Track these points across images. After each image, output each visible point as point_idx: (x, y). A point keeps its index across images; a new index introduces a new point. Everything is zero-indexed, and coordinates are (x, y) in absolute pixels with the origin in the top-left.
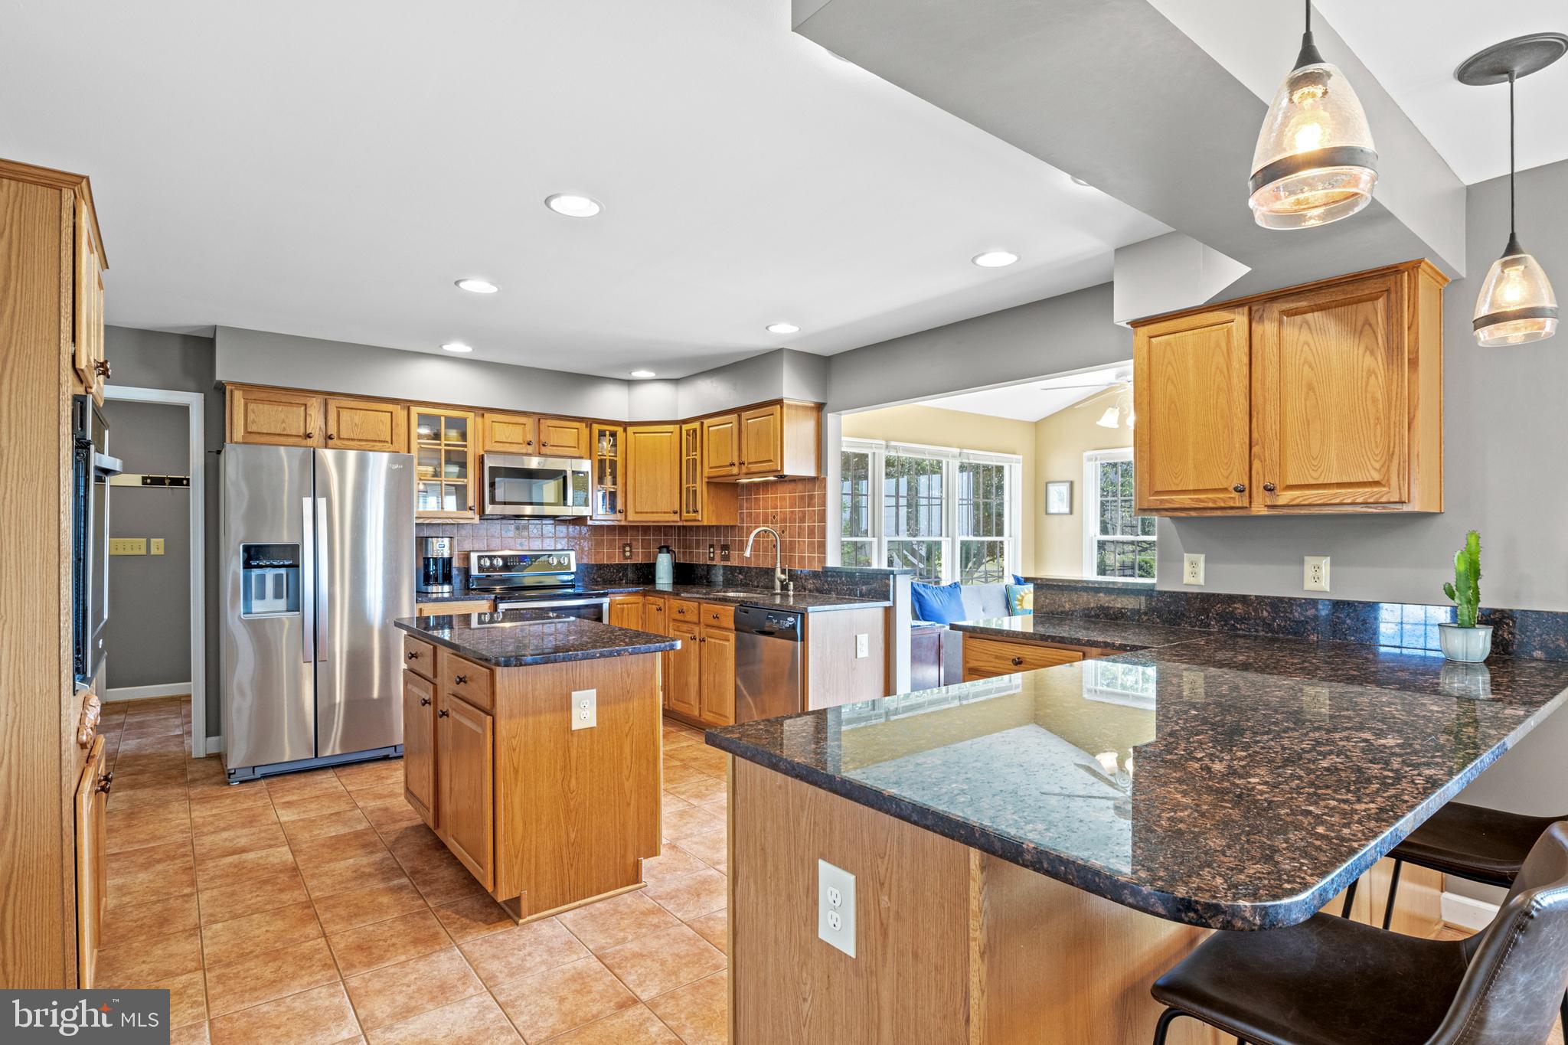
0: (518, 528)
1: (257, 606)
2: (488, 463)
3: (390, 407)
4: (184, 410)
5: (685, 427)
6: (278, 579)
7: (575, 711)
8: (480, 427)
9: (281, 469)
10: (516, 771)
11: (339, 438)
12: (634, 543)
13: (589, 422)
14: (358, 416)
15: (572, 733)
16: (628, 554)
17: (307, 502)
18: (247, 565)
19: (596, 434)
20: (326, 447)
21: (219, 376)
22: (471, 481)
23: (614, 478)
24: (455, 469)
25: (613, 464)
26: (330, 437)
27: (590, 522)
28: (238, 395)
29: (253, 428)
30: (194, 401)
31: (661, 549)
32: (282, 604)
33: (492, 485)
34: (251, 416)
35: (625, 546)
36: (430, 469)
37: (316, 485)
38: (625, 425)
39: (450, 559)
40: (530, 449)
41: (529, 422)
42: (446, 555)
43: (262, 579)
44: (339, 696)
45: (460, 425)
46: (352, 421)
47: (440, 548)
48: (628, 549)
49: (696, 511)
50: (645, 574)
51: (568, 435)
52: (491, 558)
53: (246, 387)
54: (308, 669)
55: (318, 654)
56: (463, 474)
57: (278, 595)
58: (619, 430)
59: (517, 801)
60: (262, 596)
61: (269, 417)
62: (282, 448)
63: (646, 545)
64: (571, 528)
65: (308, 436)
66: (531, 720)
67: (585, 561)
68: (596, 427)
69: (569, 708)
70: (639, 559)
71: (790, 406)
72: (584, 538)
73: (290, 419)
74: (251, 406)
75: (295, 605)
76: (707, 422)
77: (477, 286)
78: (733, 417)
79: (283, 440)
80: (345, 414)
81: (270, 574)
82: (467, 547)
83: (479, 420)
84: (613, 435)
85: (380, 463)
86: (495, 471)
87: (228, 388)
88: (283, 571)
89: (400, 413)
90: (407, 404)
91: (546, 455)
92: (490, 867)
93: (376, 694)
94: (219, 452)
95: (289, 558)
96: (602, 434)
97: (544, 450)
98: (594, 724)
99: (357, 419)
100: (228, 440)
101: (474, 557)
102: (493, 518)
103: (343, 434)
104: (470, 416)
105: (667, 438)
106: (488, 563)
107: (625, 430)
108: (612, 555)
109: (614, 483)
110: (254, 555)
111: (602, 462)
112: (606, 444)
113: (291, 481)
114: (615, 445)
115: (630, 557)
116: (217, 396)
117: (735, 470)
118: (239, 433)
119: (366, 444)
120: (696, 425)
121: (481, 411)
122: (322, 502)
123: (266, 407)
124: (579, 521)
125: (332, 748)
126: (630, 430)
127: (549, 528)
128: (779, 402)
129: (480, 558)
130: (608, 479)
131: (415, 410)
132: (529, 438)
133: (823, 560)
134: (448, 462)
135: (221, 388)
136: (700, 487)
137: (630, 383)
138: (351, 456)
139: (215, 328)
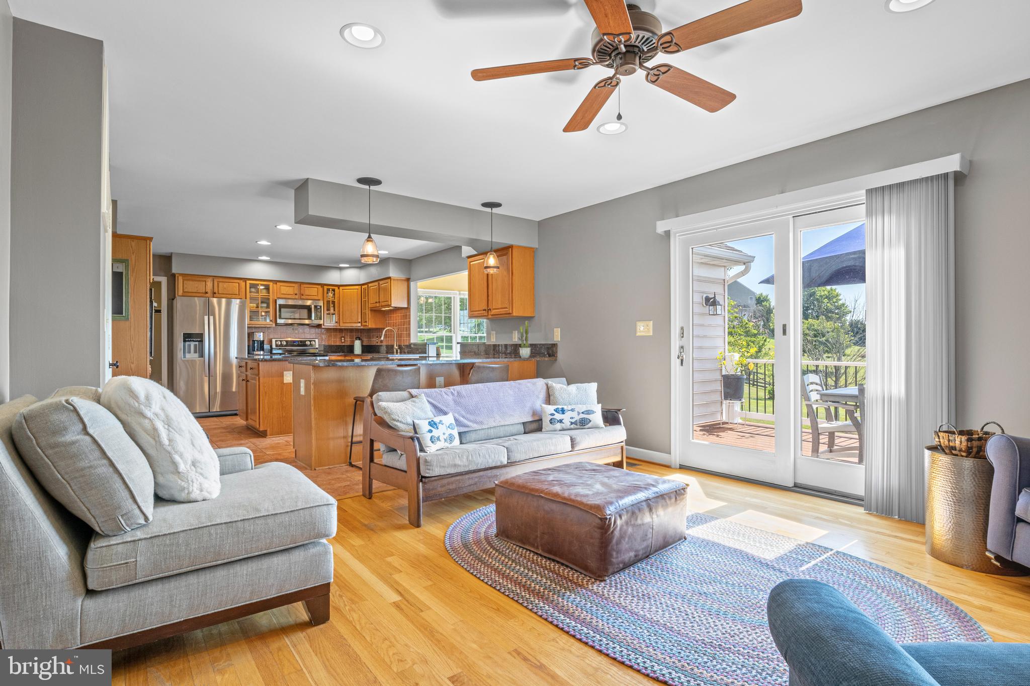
0: (293, 329)
1: (188, 356)
2: (278, 303)
3: (238, 281)
4: (159, 283)
5: (363, 287)
6: (195, 346)
7: (285, 377)
8: (275, 288)
9: (196, 305)
10: (266, 393)
11: (218, 293)
12: (346, 336)
13: (323, 285)
14: (226, 285)
15: (284, 384)
16: (343, 341)
17: (206, 318)
18: (185, 341)
19: (325, 290)
20: (214, 297)
21: (174, 271)
22: (271, 310)
23: (334, 307)
24: (265, 305)
25: (333, 302)
26: (215, 293)
27: (323, 327)
28: (181, 279)
29: (186, 290)
30: (163, 280)
31: (356, 339)
32: (197, 355)
33: (280, 311)
34: (185, 286)
35: (342, 337)
36: (255, 305)
37: (210, 311)
38: (339, 286)
39: (263, 341)
40: (297, 297)
41: (296, 286)
42: (262, 339)
43: (190, 346)
44: (219, 389)
45: (267, 288)
46: (223, 286)
47: (260, 336)
48: (343, 339)
49: (366, 322)
50: (351, 349)
51: (313, 291)
52: (281, 341)
53: (183, 275)
54: (206, 379)
55: (211, 375)
56: (268, 307)
57: (195, 352)
58: (336, 288)
59: (266, 402)
60: (189, 352)
61: (192, 286)
62: (196, 298)
63: (351, 337)
64: (317, 330)
65: (207, 293)
66: (271, 378)
67: (323, 343)
68: (326, 287)
69: (283, 376)
70: (348, 343)
71: (394, 280)
72: (323, 334)
73: (200, 286)
74: (185, 282)
75: (202, 355)
76: (370, 285)
77: (264, 243)
78: (376, 283)
79: (197, 295)
80: (221, 284)
81: (192, 344)
82: (271, 336)
83: (275, 285)
84: (334, 290)
85: (236, 304)
86: (281, 306)
87: (177, 275)
88: (197, 343)
89: (243, 284)
90: (245, 280)
91: (303, 299)
92: (258, 421)
93: (234, 390)
94: (173, 299)
95: (199, 338)
96: (328, 290)
97: (302, 297)
98: (291, 382)
99: (225, 286)
100: (176, 296)
101: (274, 341)
102: (281, 325)
103: (220, 292)
104: (271, 284)
105: (356, 290)
106: (280, 343)
107: (339, 288)
108: (336, 341)
109: (334, 311)
110: (188, 337)
111: (328, 302)
112: (330, 295)
113: (199, 309)
114: (334, 294)
115: (344, 342)
116: (172, 278)
117: (378, 305)
118: (181, 293)
119: (230, 297)
120: (366, 286)
121: (276, 282)
122: (211, 318)
123: (191, 282)
124: (319, 326)
125: (216, 408)
126: (341, 288)
127: (307, 329)
128: (389, 278)
129: (276, 341)
130: (332, 309)
131: (248, 282)
132: (296, 292)
133: (410, 340)
134: (262, 302)
135: (174, 275)
136: (368, 312)
137: (341, 269)
138: (224, 300)
139: (172, 253)
